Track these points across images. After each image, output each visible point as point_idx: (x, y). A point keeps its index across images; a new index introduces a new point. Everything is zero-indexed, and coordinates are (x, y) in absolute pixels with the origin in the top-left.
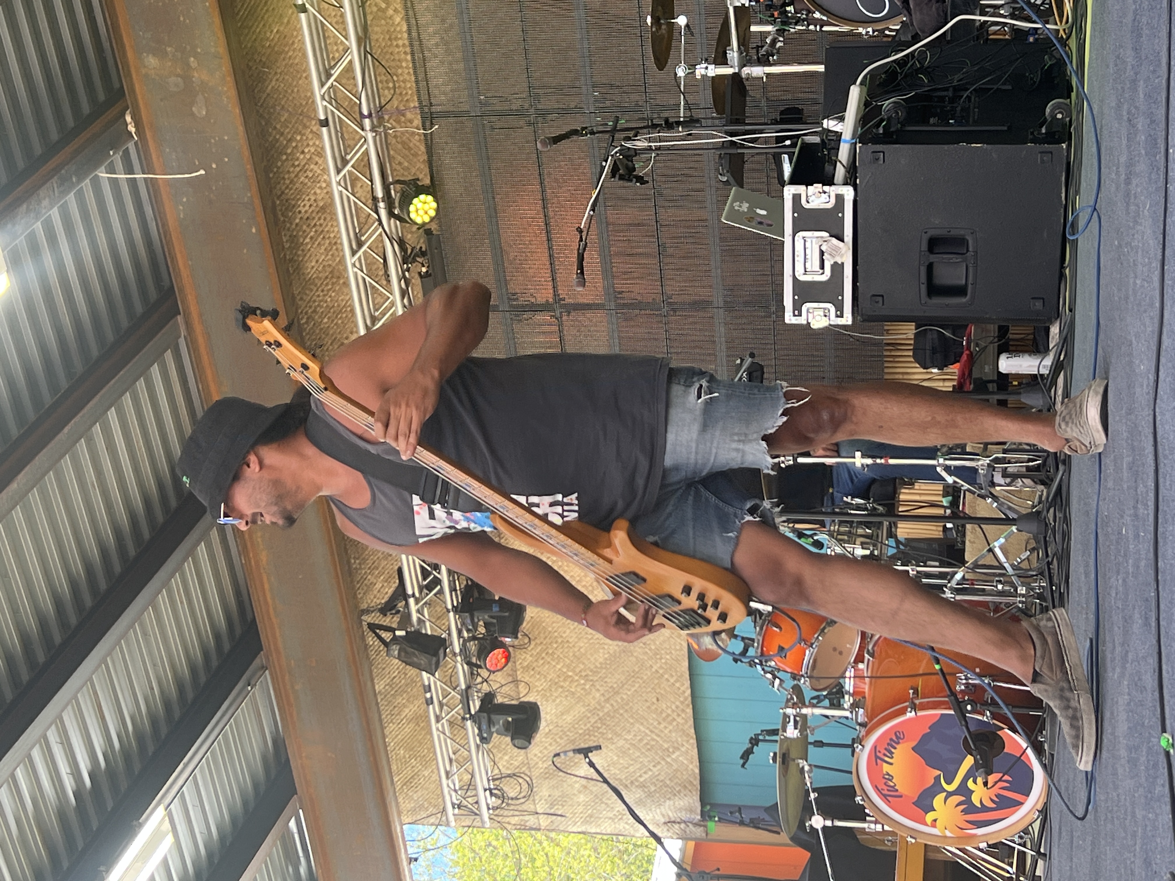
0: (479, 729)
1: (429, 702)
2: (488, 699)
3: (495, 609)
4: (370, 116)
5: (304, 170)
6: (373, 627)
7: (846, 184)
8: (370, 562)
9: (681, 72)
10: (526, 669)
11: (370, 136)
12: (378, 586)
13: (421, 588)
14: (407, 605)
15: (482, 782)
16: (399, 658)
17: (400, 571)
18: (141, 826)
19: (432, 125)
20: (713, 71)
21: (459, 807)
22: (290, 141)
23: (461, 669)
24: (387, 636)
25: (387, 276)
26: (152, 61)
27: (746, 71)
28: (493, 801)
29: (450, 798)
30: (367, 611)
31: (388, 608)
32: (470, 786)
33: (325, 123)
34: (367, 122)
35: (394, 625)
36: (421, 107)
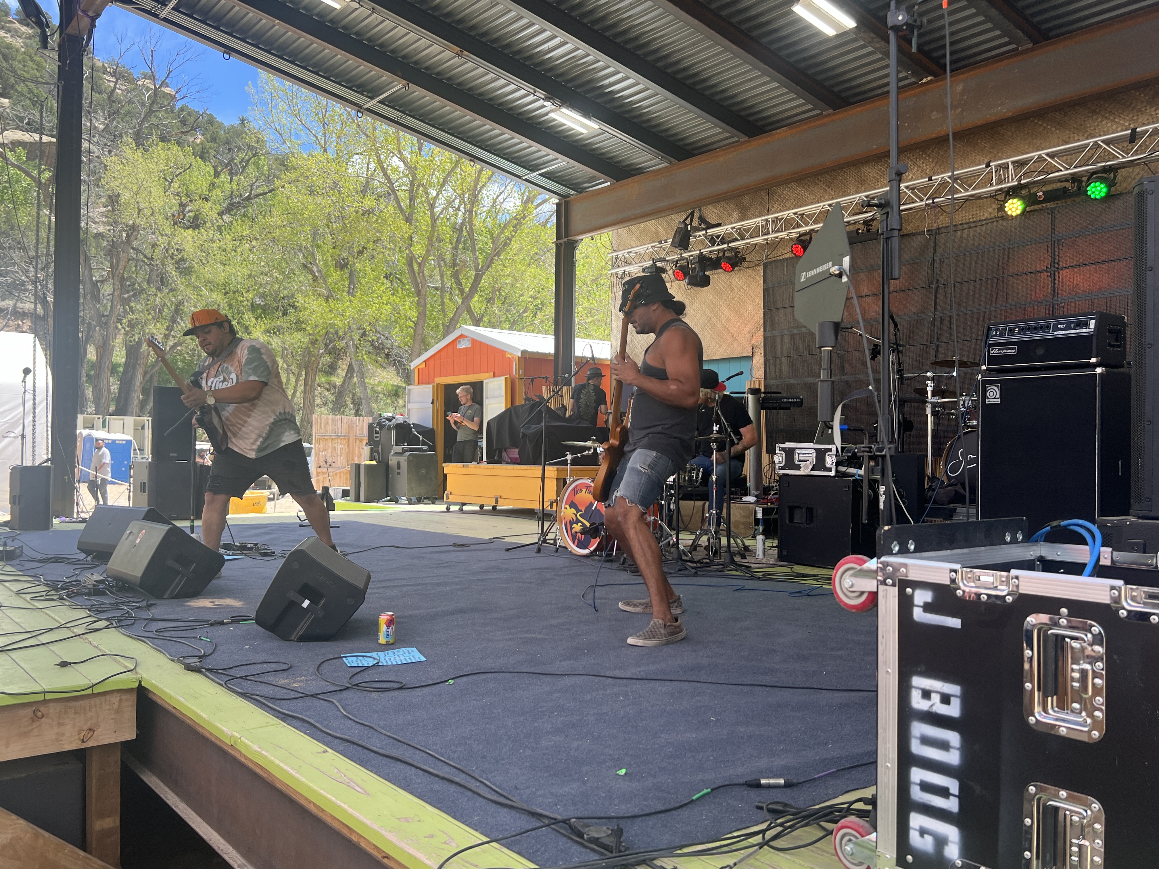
0: (649, 268)
1: (660, 243)
2: (663, 270)
3: (701, 274)
4: (933, 203)
5: (914, 164)
6: (692, 213)
7: (837, 471)
8: (726, 206)
9: (929, 374)
10: (680, 286)
11: (923, 203)
12: (715, 211)
13: (712, 235)
14: (703, 229)
15: (628, 268)
16: (678, 228)
17: (719, 225)
18: (589, 118)
19: (929, 235)
20: (929, 390)
21: (617, 258)
22: (929, 156)
23: (675, 257)
24: (688, 222)
25: (856, 214)
26: (960, 88)
27: (929, 406)
28: (621, 273)
29: (620, 254)
30: (700, 210)
31: (702, 220)
32: (627, 263)
33: (930, 179)
34: (931, 201)
35: (693, 224)
36: (939, 228)
